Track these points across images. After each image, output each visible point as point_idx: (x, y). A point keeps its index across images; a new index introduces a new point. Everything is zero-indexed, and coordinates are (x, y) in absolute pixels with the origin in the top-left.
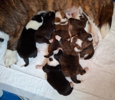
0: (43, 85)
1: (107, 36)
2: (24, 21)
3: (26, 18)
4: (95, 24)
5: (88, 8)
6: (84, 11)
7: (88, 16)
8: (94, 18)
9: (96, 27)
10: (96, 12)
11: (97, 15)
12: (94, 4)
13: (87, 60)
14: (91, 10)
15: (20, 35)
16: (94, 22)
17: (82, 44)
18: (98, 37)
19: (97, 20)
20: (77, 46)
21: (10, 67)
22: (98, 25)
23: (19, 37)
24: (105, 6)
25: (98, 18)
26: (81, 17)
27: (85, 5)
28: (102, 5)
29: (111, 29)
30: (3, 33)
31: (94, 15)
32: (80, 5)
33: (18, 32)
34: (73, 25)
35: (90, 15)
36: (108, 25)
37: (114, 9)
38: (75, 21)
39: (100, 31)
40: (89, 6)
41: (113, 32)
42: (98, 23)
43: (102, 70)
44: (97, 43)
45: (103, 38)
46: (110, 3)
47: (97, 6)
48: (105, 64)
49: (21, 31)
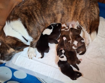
0: (53, 71)
1: (95, 40)
2: (42, 30)
3: (44, 28)
4: (87, 32)
5: (82, 22)
6: (80, 24)
7: (82, 26)
8: (87, 29)
9: (88, 34)
10: (88, 24)
11: (89, 26)
12: (86, 20)
13: (82, 56)
14: (84, 23)
15: (39, 38)
16: (86, 30)
17: (78, 44)
18: (89, 41)
19: (89, 29)
20: (74, 45)
21: (32, 59)
22: (89, 32)
23: (38, 40)
24: (94, 20)
25: (89, 28)
26: (78, 27)
27: (80, 20)
28: (92, 20)
29: (97, 35)
30: (31, 37)
31: (86, 27)
32: (77, 20)
33: (38, 36)
34: (73, 32)
35: (84, 27)
36: (95, 32)
37: (100, 21)
38: (74, 30)
39: (90, 36)
40: (83, 21)
41: (99, 37)
42: (89, 31)
43: (91, 62)
44: (88, 44)
45: (92, 41)
46: (97, 18)
47: (88, 21)
48: (93, 58)
49: (40, 36)
